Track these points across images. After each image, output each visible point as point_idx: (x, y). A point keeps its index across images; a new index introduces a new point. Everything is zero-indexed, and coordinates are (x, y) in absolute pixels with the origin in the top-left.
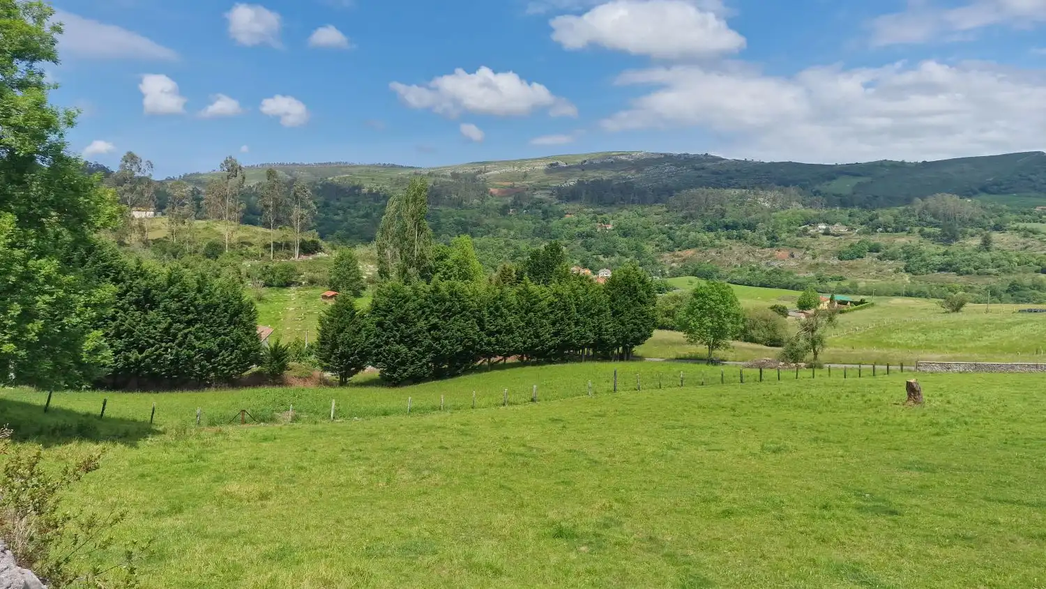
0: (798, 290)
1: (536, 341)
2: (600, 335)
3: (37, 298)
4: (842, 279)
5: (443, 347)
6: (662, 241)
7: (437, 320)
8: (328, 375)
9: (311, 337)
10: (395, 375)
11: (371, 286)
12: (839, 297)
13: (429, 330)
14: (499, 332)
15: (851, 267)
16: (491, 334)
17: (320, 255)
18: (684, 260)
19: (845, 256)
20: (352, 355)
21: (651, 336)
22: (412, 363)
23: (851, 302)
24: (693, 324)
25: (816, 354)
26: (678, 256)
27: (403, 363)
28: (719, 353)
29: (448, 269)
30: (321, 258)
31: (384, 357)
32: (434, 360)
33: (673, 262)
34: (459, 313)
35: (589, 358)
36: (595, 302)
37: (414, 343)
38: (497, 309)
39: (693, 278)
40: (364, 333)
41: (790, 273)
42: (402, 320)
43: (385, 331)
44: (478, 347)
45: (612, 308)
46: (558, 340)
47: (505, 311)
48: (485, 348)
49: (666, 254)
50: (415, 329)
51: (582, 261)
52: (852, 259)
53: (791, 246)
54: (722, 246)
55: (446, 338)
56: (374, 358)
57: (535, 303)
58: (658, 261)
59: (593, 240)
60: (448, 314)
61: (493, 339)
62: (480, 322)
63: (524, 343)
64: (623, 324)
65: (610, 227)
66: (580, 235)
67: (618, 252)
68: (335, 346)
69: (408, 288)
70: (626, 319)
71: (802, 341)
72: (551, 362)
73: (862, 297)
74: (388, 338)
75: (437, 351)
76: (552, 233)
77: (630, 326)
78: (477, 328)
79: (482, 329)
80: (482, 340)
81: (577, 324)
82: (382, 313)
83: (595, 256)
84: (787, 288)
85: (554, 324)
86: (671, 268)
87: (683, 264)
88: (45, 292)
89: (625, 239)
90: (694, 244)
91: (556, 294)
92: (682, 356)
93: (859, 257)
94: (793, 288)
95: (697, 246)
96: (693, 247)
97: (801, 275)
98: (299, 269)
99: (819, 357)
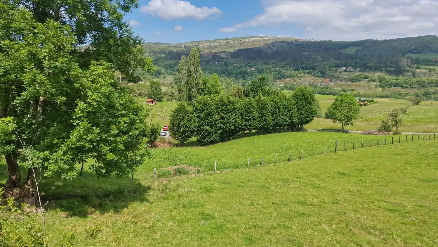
0: (335, 95)
1: (265, 123)
2: (292, 119)
4: (353, 90)
5: (227, 127)
6: (276, 75)
7: (223, 114)
10: (205, 141)
13: (220, 119)
14: (250, 120)
15: (357, 86)
16: (246, 121)
17: (141, 82)
18: (285, 83)
19: (354, 81)
20: (187, 132)
21: (313, 120)
22: (213, 135)
24: (337, 114)
25: (397, 128)
26: (283, 81)
27: (209, 135)
28: (346, 128)
29: (208, 89)
31: (200, 132)
32: (222, 133)
33: (281, 84)
34: (233, 111)
37: (214, 125)
38: (249, 108)
40: (193, 121)
41: (331, 88)
42: (209, 115)
43: (201, 120)
44: (241, 126)
45: (297, 107)
46: (274, 123)
47: (252, 109)
48: (244, 127)
49: (278, 81)
50: (214, 119)
53: (331, 77)
54: (301, 77)
55: (228, 123)
56: (196, 133)
57: (265, 106)
58: (275, 83)
60: (228, 112)
61: (247, 123)
62: (242, 114)
63: (260, 124)
64: (302, 114)
65: (254, 69)
66: (241, 73)
68: (179, 127)
70: (303, 112)
71: (390, 122)
72: (270, 133)
74: (203, 123)
75: (223, 129)
77: (305, 115)
78: (240, 118)
79: (242, 118)
80: (242, 123)
81: (282, 115)
82: (199, 111)
84: (330, 95)
85: (273, 115)
86: (280, 87)
87: (285, 85)
89: (260, 74)
91: (273, 101)
93: (359, 81)
94: (333, 95)
95: (291, 77)
96: (289, 77)
97: (336, 89)
98: (134, 89)
99: (399, 129)
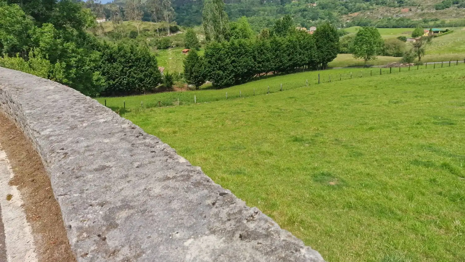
0: (412, 27)
1: (280, 64)
2: (311, 59)
3: (71, 59)
4: (437, 20)
5: (238, 70)
6: (342, 9)
7: (234, 58)
8: (190, 86)
9: (181, 70)
10: (219, 84)
11: (203, 45)
12: (434, 29)
13: (231, 63)
14: (263, 61)
15: (442, 14)
16: (259, 63)
17: (179, 32)
18: (353, 18)
19: (440, 8)
20: (200, 76)
21: (336, 57)
22: (226, 78)
23: (441, 31)
24: (357, 49)
25: (420, 58)
26: (350, 17)
27: (221, 79)
28: (370, 62)
29: (237, 34)
30: (180, 34)
31: (213, 76)
32: (235, 76)
33: (348, 20)
34: (244, 54)
35: (306, 70)
36: (308, 43)
37: (226, 69)
38: (262, 51)
39: (358, 27)
40: (203, 67)
41: (409, 19)
42: (219, 59)
43: (212, 64)
44: (254, 69)
45: (316, 45)
46: (291, 63)
47: (265, 51)
48: (257, 69)
49: (344, 16)
50: (225, 63)
51: (301, 24)
52: (443, 9)
53: (410, 5)
54: (373, 9)
55: (239, 66)
56: (209, 77)
57: (279, 46)
58: (340, 20)
59: (306, 13)
60: (239, 55)
61: (261, 65)
62: (254, 57)
63: (275, 65)
64: (322, 52)
65: (315, 5)
66: (300, 11)
67: (319, 17)
68: (192, 73)
69: (220, 44)
70: (324, 50)
71: (413, 52)
72: (288, 73)
73: (447, 28)
74: (214, 68)
75: (236, 72)
76: (286, 11)
77: (326, 53)
78: (253, 60)
79: (255, 61)
80: (255, 66)
81: (300, 54)
82: (210, 57)
83: (308, 21)
84: (407, 27)
85: (289, 55)
86: (346, 23)
87: (352, 20)
88: (73, 57)
89: (323, 11)
90: (359, 9)
91: (290, 41)
92: (352, 65)
93: (447, 7)
94: (410, 27)
95: (360, 10)
96: (358, 11)
97: (415, 20)
98: (171, 40)
99: (422, 59)
